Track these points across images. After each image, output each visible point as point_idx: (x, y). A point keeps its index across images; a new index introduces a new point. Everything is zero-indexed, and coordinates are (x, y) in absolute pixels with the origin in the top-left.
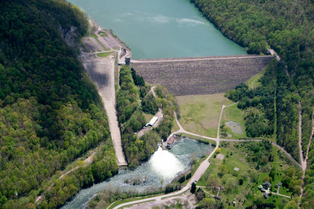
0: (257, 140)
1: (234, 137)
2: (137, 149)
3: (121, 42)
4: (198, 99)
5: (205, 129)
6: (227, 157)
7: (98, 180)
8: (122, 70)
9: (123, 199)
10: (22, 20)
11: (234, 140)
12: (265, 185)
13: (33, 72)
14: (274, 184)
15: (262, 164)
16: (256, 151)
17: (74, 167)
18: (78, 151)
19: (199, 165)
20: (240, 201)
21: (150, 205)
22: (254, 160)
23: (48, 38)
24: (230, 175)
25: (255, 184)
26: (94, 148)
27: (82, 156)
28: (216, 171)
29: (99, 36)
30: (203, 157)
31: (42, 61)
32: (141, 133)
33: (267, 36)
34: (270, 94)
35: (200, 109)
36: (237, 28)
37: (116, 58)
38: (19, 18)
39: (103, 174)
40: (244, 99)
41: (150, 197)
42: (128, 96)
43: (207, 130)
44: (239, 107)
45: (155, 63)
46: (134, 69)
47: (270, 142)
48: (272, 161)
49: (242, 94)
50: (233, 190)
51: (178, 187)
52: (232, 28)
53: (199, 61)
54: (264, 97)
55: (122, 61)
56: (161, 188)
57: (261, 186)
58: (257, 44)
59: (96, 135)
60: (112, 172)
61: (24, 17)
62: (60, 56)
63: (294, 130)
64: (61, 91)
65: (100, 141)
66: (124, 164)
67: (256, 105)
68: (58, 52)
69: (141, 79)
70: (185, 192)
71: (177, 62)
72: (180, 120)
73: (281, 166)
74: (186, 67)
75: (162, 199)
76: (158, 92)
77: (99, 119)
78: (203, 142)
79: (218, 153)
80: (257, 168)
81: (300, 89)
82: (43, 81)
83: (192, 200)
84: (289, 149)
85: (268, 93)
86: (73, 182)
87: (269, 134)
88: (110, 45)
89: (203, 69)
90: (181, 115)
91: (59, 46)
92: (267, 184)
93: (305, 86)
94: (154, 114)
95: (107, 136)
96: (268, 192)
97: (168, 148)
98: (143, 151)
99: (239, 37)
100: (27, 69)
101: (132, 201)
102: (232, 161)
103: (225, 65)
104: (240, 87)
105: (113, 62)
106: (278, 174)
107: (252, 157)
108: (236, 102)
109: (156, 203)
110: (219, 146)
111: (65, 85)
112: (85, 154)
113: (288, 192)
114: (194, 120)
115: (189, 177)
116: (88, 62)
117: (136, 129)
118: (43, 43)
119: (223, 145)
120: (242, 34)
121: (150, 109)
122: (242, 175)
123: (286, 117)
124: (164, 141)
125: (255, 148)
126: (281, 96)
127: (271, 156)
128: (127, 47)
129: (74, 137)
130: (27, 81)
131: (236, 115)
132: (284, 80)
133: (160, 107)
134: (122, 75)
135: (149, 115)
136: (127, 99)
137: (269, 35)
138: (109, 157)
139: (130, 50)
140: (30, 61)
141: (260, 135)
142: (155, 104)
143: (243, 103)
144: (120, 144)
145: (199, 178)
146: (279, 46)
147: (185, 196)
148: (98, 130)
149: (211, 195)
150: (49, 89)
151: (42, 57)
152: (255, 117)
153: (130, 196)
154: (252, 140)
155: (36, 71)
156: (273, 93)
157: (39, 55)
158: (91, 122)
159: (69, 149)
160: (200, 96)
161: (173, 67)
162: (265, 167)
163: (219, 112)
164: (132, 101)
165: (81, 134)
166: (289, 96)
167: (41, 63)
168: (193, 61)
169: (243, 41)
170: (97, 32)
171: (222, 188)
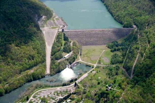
0: (114, 66)
1: (104, 64)
2: (55, 67)
3: (65, 23)
4: (93, 47)
6: (97, 72)
7: (35, 79)
8: (59, 34)
9: (43, 87)
10: (17, 13)
12: (110, 85)
13: (17, 34)
14: (115, 85)
16: (111, 70)
17: (24, 74)
18: (28, 67)
19: (82, 75)
20: (95, 91)
21: (54, 90)
22: (109, 74)
23: (27, 20)
24: (95, 80)
25: (105, 84)
26: (36, 66)
27: (30, 69)
28: (90, 78)
29: (55, 20)
30: (86, 72)
31: (22, 29)
32: (59, 61)
34: (127, 45)
35: (92, 52)
36: (120, 16)
37: (59, 29)
38: (15, 11)
39: (37, 77)
40: (114, 47)
41: (55, 87)
42: (58, 45)
43: (92, 61)
44: (111, 51)
45: (75, 31)
46: (65, 34)
47: (119, 67)
48: (118, 75)
49: (113, 45)
50: (94, 86)
51: (69, 84)
52: (118, 16)
53: (96, 31)
54: (123, 47)
55: (61, 30)
56: (61, 84)
57: (107, 85)
58: (127, 23)
59: (38, 60)
60: (41, 76)
61: (18, 11)
62: (30, 27)
63: (132, 61)
64: (27, 41)
65: (39, 64)
66: (49, 73)
67: (119, 50)
68: (30, 26)
69: (67, 38)
70: (71, 86)
71: (86, 31)
72: (81, 56)
73: (121, 77)
74: (90, 33)
75: (60, 88)
76: (74, 44)
77: (40, 54)
78: (88, 66)
79: (93, 70)
80: (109, 78)
81: (141, 43)
82: (20, 37)
83: (74, 90)
85: (126, 45)
86: (23, 80)
87: (120, 63)
88: (59, 24)
89: (98, 34)
90: (82, 54)
93: (144, 42)
94: (68, 53)
95: (44, 61)
96: (110, 88)
97: (71, 68)
98: (57, 68)
99: (121, 20)
100: (14, 32)
101: (46, 88)
102: (98, 75)
103: (109, 32)
104: (114, 42)
105: (57, 31)
106: (118, 81)
108: (111, 49)
109: (57, 90)
110: (95, 68)
111: (29, 39)
112: (32, 68)
113: (120, 88)
114: (87, 56)
115: (76, 80)
116: (46, 31)
117: (57, 59)
118: (24, 22)
119: (98, 67)
120: (122, 18)
121: (67, 50)
122: (101, 80)
123: (130, 56)
124: (70, 65)
125: (110, 69)
126: (132, 46)
127: (117, 73)
128: (66, 25)
129: (27, 61)
130: (13, 37)
131: (108, 55)
132: (135, 39)
133: (73, 50)
134: (58, 36)
135: (66, 53)
136: (56, 46)
137: (134, 19)
138: (41, 70)
139: (67, 26)
140: (17, 29)
141: (116, 63)
142: (70, 48)
143: (113, 49)
144: (50, 65)
145: (80, 81)
146: (138, 24)
147: (71, 88)
148: (39, 58)
149: (83, 88)
150: (21, 41)
151: (22, 28)
152: (117, 56)
153: (47, 86)
154: (111, 66)
155: (18, 33)
156: (129, 45)
157: (21, 27)
158: (36, 55)
159: (24, 66)
160: (95, 46)
161: (84, 33)
162: (113, 77)
163: (101, 53)
164: (58, 47)
165: (32, 60)
166: (135, 46)
167: (21, 30)
168: (94, 30)
169: (122, 22)
170: (55, 18)
171: (89, 85)
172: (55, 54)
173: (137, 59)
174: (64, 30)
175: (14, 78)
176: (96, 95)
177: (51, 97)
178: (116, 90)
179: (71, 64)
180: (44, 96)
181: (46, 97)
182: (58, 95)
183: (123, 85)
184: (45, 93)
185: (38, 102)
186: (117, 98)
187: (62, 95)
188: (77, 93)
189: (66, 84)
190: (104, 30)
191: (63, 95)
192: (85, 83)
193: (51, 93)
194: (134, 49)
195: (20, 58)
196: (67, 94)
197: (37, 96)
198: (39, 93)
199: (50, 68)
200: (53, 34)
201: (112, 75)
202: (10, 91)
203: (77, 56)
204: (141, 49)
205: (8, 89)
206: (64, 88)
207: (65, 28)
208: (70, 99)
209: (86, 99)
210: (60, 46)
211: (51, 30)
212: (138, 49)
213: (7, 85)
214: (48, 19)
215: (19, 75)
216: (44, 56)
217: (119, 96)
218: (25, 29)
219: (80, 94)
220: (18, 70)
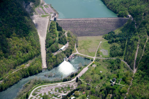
0: (114, 59)
1: (103, 57)
2: (52, 61)
3: (55, 10)
4: (88, 38)
5: (89, 53)
6: (98, 66)
7: (31, 74)
8: (51, 23)
9: (42, 83)
11: (103, 58)
12: (113, 80)
13: (6, 23)
14: (118, 79)
15: (114, 70)
16: (112, 63)
17: (19, 68)
18: (23, 60)
19: (83, 69)
20: (99, 87)
21: (54, 87)
22: (110, 68)
23: (16, 7)
24: (97, 74)
25: (109, 79)
26: (32, 59)
27: (25, 63)
28: (91, 72)
29: (44, 7)
30: (86, 66)
31: (11, 18)
32: (56, 53)
33: (128, 8)
34: (125, 36)
35: (89, 43)
36: (114, 4)
37: (50, 18)
39: (34, 72)
40: (111, 38)
41: (55, 83)
42: (52, 36)
43: (90, 53)
44: (109, 42)
45: (69, 21)
46: (58, 23)
47: (120, 60)
48: (120, 68)
49: (111, 36)
50: (97, 81)
51: (70, 79)
52: (111, 4)
53: (91, 20)
54: (121, 38)
55: (52, 19)
56: (61, 79)
57: (111, 80)
58: (122, 12)
59: (33, 53)
60: (38, 71)
62: (20, 16)
63: (133, 54)
64: (18, 32)
65: (34, 56)
66: (46, 68)
67: (117, 42)
68: (20, 14)
69: (61, 28)
70: (73, 82)
71: (80, 20)
72: (78, 48)
73: (124, 71)
74: (85, 23)
75: (61, 84)
76: (68, 34)
77: (35, 46)
78: (87, 59)
79: (93, 64)
80: (112, 72)
81: (140, 34)
82: (10, 27)
83: (76, 85)
84: (129, 63)
86: (19, 75)
87: (121, 55)
88: (48, 11)
89: (93, 24)
90: (78, 45)
91: (20, 11)
92: (114, 79)
93: (143, 33)
94: (64, 45)
95: (39, 54)
96: (114, 83)
97: (69, 61)
98: (55, 61)
99: (115, 9)
100: (3, 21)
101: (46, 84)
102: (99, 68)
103: (105, 22)
104: (111, 33)
105: (48, 20)
106: (121, 75)
107: (110, 66)
108: (108, 40)
109: (58, 86)
110: (95, 61)
111: (21, 29)
112: (27, 62)
113: (124, 83)
114: (85, 48)
116: (36, 19)
117: (53, 51)
118: (13, 9)
119: (97, 60)
120: (116, 7)
121: (62, 42)
122: (103, 74)
123: (130, 48)
124: (67, 58)
126: (130, 37)
127: (119, 66)
128: (57, 13)
129: (21, 54)
130: (2, 27)
131: (106, 46)
132: (133, 30)
133: (69, 41)
134: (51, 26)
135: (61, 45)
136: (51, 37)
137: (129, 8)
138: (37, 64)
139: (58, 14)
140: (5, 17)
141: (116, 56)
142: (65, 40)
143: (111, 41)
145: (81, 75)
146: (133, 13)
147: (73, 83)
148: (34, 51)
149: (85, 83)
150: (12, 31)
151: (11, 16)
152: (115, 47)
153: (46, 82)
154: (112, 58)
155: (7, 22)
156: (127, 36)
157: (10, 15)
158: (31, 47)
159: (18, 59)
160: (90, 37)
161: (78, 23)
162: (115, 71)
163: (98, 45)
164: (53, 38)
165: (26, 52)
166: (134, 37)
167: (10, 19)
168: (88, 20)
169: (116, 11)
170: (44, 5)
171: (92, 80)
172: (51, 46)
173: (137, 51)
174: (57, 19)
175: (9, 73)
176: (101, 91)
177: (52, 94)
178: (121, 85)
180: (45, 94)
181: (47, 94)
182: (60, 91)
183: (128, 80)
184: (45, 90)
186: (124, 94)
187: (64, 91)
188: (80, 89)
189: (67, 80)
190: (99, 20)
191: (66, 92)
192: (87, 78)
193: (51, 90)
194: (133, 40)
195: (13, 50)
196: (69, 90)
197: (37, 94)
198: (38, 90)
199: (46, 61)
200: (44, 23)
201: (114, 68)
202: (6, 89)
203: (73, 48)
204: (141, 41)
205: (4, 86)
206: (65, 84)
207: (56, 16)
208: (74, 95)
209: (92, 96)
210: (55, 37)
211: (41, 19)
212: (137, 40)
213: (2, 81)
214: (36, 6)
215: (14, 70)
216: (39, 49)
217: (125, 91)
218: (14, 17)
219: (84, 91)
220: (12, 64)
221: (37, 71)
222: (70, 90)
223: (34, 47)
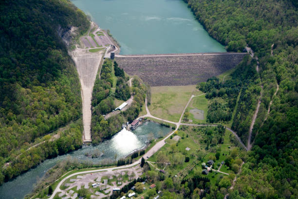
0: (214, 126)
1: (194, 122)
2: (101, 128)
3: (115, 41)
4: (171, 89)
5: (170, 115)
6: (183, 138)
7: (62, 152)
8: (105, 63)
9: (79, 169)
10: (22, 20)
11: (193, 125)
12: (208, 163)
13: (23, 62)
14: (218, 162)
15: (212, 146)
16: (209, 134)
17: (41, 141)
18: (48, 128)
19: (155, 144)
20: (181, 176)
21: (101, 174)
22: (205, 142)
23: (42, 35)
24: (180, 153)
25: (200, 162)
26: (65, 126)
27: (52, 132)
28: (169, 149)
29: (96, 35)
30: (161, 138)
31: (32, 53)
32: (108, 116)
33: (246, 36)
34: (237, 86)
35: (171, 98)
36: (220, 28)
37: (104, 54)
38: (19, 18)
39: (67, 147)
40: (212, 90)
41: (103, 168)
42: (104, 84)
43: (172, 116)
44: (207, 97)
45: (137, 58)
46: (117, 62)
47: (224, 127)
48: (223, 143)
49: (211, 86)
50: (179, 166)
51: (130, 162)
52: (216, 29)
53: (177, 57)
54: (230, 89)
55: (108, 56)
56: (115, 162)
57: (204, 164)
58: (235, 42)
59: (66, 114)
60: (75, 147)
61: (24, 17)
62: (49, 49)
63: (248, 117)
64: (43, 77)
65: (69, 121)
66: (89, 141)
67: (222, 95)
68: (48, 46)
69: (122, 71)
70: (134, 166)
71: (157, 57)
72: (150, 107)
73: (229, 148)
74: (165, 62)
75: (113, 170)
76: (135, 82)
77: (72, 102)
78: (164, 125)
79: (175, 135)
80: (207, 149)
81: (264, 82)
82: (29, 69)
83: (140, 172)
84: (239, 133)
85: (235, 85)
86: (39, 153)
87: (226, 120)
88: (103, 42)
89: (181, 63)
90: (152, 102)
91: (50, 41)
92: (210, 163)
93: (269, 79)
94: (125, 100)
95: (78, 116)
96: (209, 169)
97: (132, 129)
98: (106, 130)
99: (222, 37)
100: (18, 59)
101: (87, 171)
102: (184, 143)
103: (202, 61)
104: (211, 80)
105: (101, 57)
106: (223, 155)
107: (205, 139)
108: (205, 92)
109: (107, 173)
110: (178, 129)
111: (48, 73)
112: (55, 130)
113: (228, 170)
114: (162, 107)
115: (143, 153)
116: (79, 57)
117: (104, 112)
118: (37, 39)
119: (183, 128)
120: (224, 33)
121: (122, 96)
122: (191, 154)
123: (244, 106)
124: (129, 123)
125: (208, 131)
126: (246, 87)
127: (221, 139)
128: (118, 45)
129: (46, 116)
130: (16, 69)
131: (202, 104)
132: (252, 74)
133: (133, 95)
134: (104, 67)
135: (120, 101)
136: (101, 86)
137: (248, 35)
138: (74, 134)
139: (120, 47)
140: (23, 52)
141: (218, 121)
142: (128, 91)
143: (211, 94)
144: (90, 124)
145: (151, 155)
146: (255, 45)
147: (134, 169)
148: (69, 111)
149: (157, 169)
150: (33, 76)
151: (33, 50)
152: (218, 106)
153: (86, 166)
154: (209, 125)
155: (25, 61)
156: (239, 85)
157: (32, 48)
158: (64, 105)
159: (40, 126)
160: (174, 87)
161: (153, 61)
162: (213, 148)
163: (188, 101)
164: (105, 88)
165: (55, 113)
166: (252, 88)
167: (32, 55)
168: (172, 57)
169: (225, 40)
170: (96, 31)
171: (170, 163)
172: (101, 102)
173: (257, 112)
174: (115, 56)
175: (22, 150)
176: (183, 182)
177: (96, 187)
178: (221, 173)
179: (131, 121)
180: (83, 186)
181: (86, 187)
182: (109, 182)
183: (235, 163)
184: (83, 179)
185: (72, 198)
186: (224, 188)
187: (117, 183)
188: (147, 178)
189: (124, 162)
190: (192, 56)
191: (120, 183)
192: (162, 159)
193: (95, 180)
194: (250, 93)
195: (32, 110)
196: (127, 181)
197: (69, 187)
198: (72, 180)
199: (91, 130)
200: (93, 62)
201: (212, 143)
202: (15, 177)
203: (141, 107)
204: (265, 94)
205: (10, 173)
206: (121, 169)
207: (115, 51)
208: (135, 190)
209: (166, 192)
210: (110, 86)
211: (88, 56)
212: (258, 93)
213: (8, 163)
214: (82, 34)
215: (31, 143)
216: (79, 107)
217: (227, 184)
218: (39, 52)
219: (153, 182)
220: (28, 135)
221: (72, 146)
222: (129, 181)
223: (69, 104)
